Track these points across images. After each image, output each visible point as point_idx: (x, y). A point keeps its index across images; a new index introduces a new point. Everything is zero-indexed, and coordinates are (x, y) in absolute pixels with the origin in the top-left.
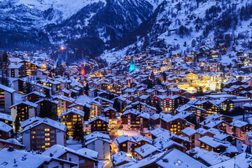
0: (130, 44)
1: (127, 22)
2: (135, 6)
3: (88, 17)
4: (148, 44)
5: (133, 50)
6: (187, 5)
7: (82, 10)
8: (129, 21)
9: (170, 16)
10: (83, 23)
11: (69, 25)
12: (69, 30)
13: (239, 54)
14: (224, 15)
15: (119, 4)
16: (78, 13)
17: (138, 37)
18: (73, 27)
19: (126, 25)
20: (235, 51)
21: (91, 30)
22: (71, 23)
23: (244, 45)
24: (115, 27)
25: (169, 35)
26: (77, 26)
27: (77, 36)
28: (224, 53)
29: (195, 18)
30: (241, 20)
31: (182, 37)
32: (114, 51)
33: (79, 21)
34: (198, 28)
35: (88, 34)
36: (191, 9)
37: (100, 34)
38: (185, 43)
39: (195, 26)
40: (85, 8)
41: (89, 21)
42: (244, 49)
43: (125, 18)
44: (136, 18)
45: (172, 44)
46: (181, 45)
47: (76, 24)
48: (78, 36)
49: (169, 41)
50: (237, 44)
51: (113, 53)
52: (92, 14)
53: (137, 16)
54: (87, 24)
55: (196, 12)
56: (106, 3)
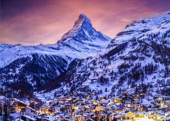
0: (56, 88)
1: (48, 72)
2: (54, 61)
3: (18, 67)
4: (74, 89)
5: (60, 93)
6: (101, 62)
7: (14, 62)
8: (50, 71)
9: (88, 69)
10: (15, 71)
11: (4, 72)
12: (4, 76)
13: (155, 98)
14: (133, 71)
15: (42, 59)
16: (10, 64)
17: (62, 84)
18: (7, 73)
19: (47, 74)
20: (152, 96)
21: (22, 76)
22: (5, 71)
23: (157, 92)
24: (39, 75)
25: (92, 83)
26: (10, 73)
27: (10, 80)
28: (143, 97)
29: (109, 71)
30: (146, 74)
31: (102, 85)
32: (43, 93)
33: (11, 70)
34: (113, 79)
35: (19, 79)
36: (105, 65)
37: (28, 80)
38: (106, 89)
39: (110, 77)
40: (16, 60)
41: (20, 70)
42: (158, 94)
43: (47, 69)
44: (55, 70)
45: (96, 90)
46: (103, 90)
47: (9, 71)
48: (12, 81)
49: (93, 87)
50: (152, 91)
51: (43, 94)
52: (22, 65)
53: (56, 68)
54: (17, 72)
55: (109, 67)
56: (32, 58)
